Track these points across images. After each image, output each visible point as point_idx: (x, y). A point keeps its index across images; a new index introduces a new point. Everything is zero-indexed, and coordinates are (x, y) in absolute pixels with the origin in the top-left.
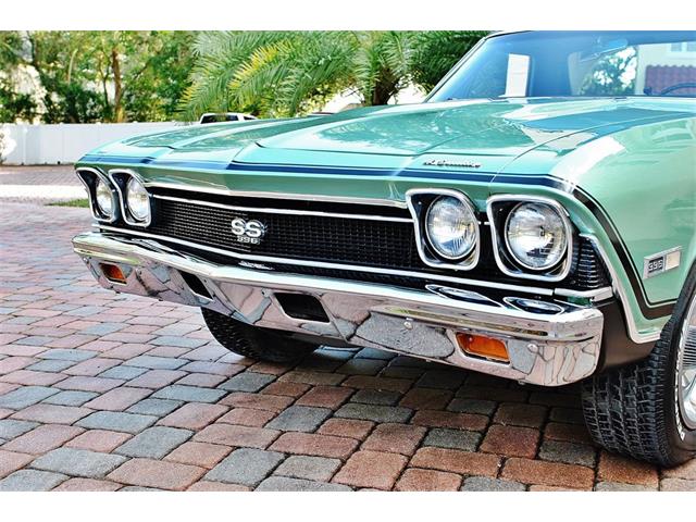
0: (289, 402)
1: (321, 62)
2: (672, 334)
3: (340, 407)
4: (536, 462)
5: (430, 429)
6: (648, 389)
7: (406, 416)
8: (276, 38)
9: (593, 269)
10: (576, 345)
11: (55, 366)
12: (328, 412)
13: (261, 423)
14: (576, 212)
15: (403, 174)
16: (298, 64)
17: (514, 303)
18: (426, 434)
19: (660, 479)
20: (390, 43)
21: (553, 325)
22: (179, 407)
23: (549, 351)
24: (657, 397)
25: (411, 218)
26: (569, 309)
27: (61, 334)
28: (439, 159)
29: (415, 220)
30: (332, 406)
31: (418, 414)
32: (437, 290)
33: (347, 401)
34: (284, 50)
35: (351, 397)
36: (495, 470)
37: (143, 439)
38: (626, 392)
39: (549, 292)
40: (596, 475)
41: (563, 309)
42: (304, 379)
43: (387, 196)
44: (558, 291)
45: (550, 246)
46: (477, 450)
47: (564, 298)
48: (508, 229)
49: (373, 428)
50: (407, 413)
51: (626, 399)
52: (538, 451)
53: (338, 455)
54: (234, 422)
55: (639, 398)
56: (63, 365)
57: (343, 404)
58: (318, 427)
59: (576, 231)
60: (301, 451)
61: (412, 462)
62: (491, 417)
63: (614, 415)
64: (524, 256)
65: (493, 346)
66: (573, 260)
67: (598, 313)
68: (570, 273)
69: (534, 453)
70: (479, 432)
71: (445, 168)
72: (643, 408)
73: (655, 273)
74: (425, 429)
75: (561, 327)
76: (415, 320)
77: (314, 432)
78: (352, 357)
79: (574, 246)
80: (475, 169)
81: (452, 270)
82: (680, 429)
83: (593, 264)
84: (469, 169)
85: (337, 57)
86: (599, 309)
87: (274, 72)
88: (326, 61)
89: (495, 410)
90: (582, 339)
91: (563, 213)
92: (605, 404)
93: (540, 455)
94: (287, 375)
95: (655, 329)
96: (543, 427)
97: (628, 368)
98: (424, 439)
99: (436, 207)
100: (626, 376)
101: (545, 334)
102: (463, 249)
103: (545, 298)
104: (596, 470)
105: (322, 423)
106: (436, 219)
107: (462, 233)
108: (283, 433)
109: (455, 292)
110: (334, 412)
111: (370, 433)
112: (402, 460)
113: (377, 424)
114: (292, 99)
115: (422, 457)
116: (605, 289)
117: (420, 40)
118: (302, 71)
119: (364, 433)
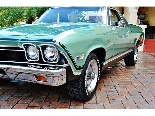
0: (2, 94)
1: (16, 14)
2: (84, 73)
3: (14, 94)
4: (57, 103)
5: (35, 97)
6: (79, 85)
7: (30, 95)
8: (5, 8)
9: (63, 60)
10: (61, 77)
12: (11, 95)
14: (59, 48)
15: (21, 40)
16: (10, 15)
17: (48, 68)
18: (34, 99)
19: (84, 104)
20: (32, 10)
21: (55, 73)
23: (55, 78)
24: (81, 87)
25: (24, 50)
26: (59, 69)
28: (29, 36)
29: (25, 50)
30: (12, 94)
31: (32, 94)
32: (31, 66)
33: (16, 92)
34: (7, 11)
35: (17, 91)
36: (48, 105)
38: (75, 86)
39: (54, 65)
40: (70, 104)
41: (57, 69)
42: (6, 88)
43: (18, 45)
44: (56, 65)
45: (54, 55)
46: (45, 101)
47: (58, 67)
48: (45, 52)
49: (21, 98)
50: (30, 94)
51: (75, 87)
52: (58, 100)
53: (12, 105)
55: (78, 87)
57: (15, 93)
58: (8, 99)
59: (59, 52)
60: (3, 105)
61: (29, 105)
62: (49, 93)
63: (73, 91)
64: (49, 58)
65: (43, 78)
66: (59, 58)
67: (65, 70)
68: (58, 61)
69: (57, 101)
70: (46, 97)
71: (31, 38)
72: (79, 89)
73: (78, 60)
74: (33, 97)
75: (57, 73)
76: (26, 73)
77: (7, 100)
78: (19, 82)
79: (59, 55)
80: (37, 39)
81: (34, 61)
82: (87, 93)
83: (63, 59)
84: (36, 39)
85: (20, 13)
86: (65, 69)
87: (4, 16)
88: (17, 14)
89: (50, 92)
90: (61, 75)
91: (56, 48)
92: (71, 89)
93: (59, 101)
94: (2, 87)
95: (80, 72)
96: (60, 95)
97: (75, 81)
98: (33, 100)
99: (29, 47)
100: (75, 83)
101: (53, 75)
102: (35, 57)
103: (54, 67)
104: (70, 103)
105: (9, 98)
106: (29, 50)
107: (35, 53)
109: (35, 66)
110: (13, 95)
111: (20, 99)
112: (27, 105)
113: (23, 97)
114: (9, 23)
115: (32, 104)
116: (67, 64)
117: (39, 10)
118: (11, 16)
119: (19, 100)
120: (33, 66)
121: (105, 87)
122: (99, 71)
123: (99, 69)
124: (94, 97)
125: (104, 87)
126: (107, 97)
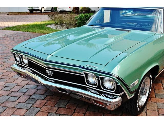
0: (59, 99)
9: (120, 90)
11: (8, 89)
13: (54, 105)
15: (82, 68)
17: (104, 95)
21: (112, 102)
22: (36, 101)
25: (84, 75)
27: (8, 78)
30: (69, 99)
37: (30, 111)
41: (114, 98)
44: (113, 93)
46: (98, 111)
48: (103, 80)
49: (77, 106)
53: (70, 114)
54: (48, 105)
56: (10, 88)
59: (117, 84)
60: (63, 113)
67: (121, 98)
77: (65, 107)
80: (97, 69)
82: (138, 109)
84: (95, 68)
95: (133, 95)
98: (88, 109)
99: (89, 74)
103: (110, 95)
105: (67, 105)
108: (59, 108)
110: (69, 101)
112: (83, 115)
113: (78, 104)
115: (87, 114)
116: (122, 93)
119: (75, 108)
120: (90, 90)
121: (156, 97)
122: (151, 85)
123: (151, 83)
124: (145, 109)
125: (154, 95)
126: (157, 110)
